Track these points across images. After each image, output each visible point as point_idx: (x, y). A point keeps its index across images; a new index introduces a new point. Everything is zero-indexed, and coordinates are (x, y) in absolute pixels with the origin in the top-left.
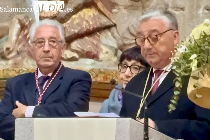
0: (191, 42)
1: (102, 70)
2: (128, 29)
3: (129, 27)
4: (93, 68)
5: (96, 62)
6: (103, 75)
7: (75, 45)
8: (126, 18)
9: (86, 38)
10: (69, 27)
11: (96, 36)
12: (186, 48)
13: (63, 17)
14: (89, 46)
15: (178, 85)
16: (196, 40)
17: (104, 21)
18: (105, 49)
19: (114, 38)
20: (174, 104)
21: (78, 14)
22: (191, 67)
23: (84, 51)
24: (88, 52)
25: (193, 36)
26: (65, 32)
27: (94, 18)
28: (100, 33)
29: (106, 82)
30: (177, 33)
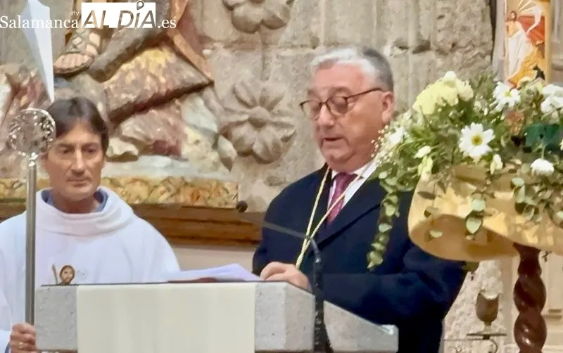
0: (415, 121)
1: (188, 180)
2: (234, 91)
3: (236, 86)
4: (171, 175)
5: (176, 162)
6: (189, 190)
7: (130, 126)
8: (229, 68)
9: (153, 111)
10: (116, 88)
11: (172, 108)
12: (406, 133)
13: (103, 68)
14: (159, 130)
15: (390, 211)
16: (427, 117)
17: (189, 75)
18: (192, 135)
19: (211, 110)
20: (380, 252)
21: (133, 62)
22: (419, 174)
23: (148, 139)
24: (157, 142)
25: (421, 107)
26: (108, 100)
27: (168, 69)
28: (182, 101)
29: (198, 204)
30: (391, 97)
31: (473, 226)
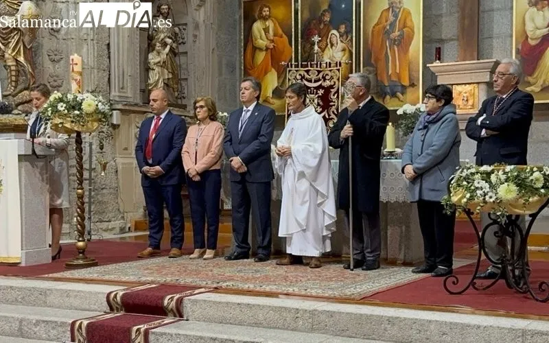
31: (60, 126)
